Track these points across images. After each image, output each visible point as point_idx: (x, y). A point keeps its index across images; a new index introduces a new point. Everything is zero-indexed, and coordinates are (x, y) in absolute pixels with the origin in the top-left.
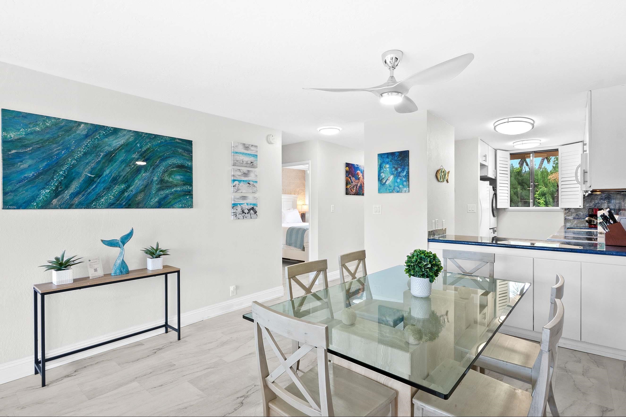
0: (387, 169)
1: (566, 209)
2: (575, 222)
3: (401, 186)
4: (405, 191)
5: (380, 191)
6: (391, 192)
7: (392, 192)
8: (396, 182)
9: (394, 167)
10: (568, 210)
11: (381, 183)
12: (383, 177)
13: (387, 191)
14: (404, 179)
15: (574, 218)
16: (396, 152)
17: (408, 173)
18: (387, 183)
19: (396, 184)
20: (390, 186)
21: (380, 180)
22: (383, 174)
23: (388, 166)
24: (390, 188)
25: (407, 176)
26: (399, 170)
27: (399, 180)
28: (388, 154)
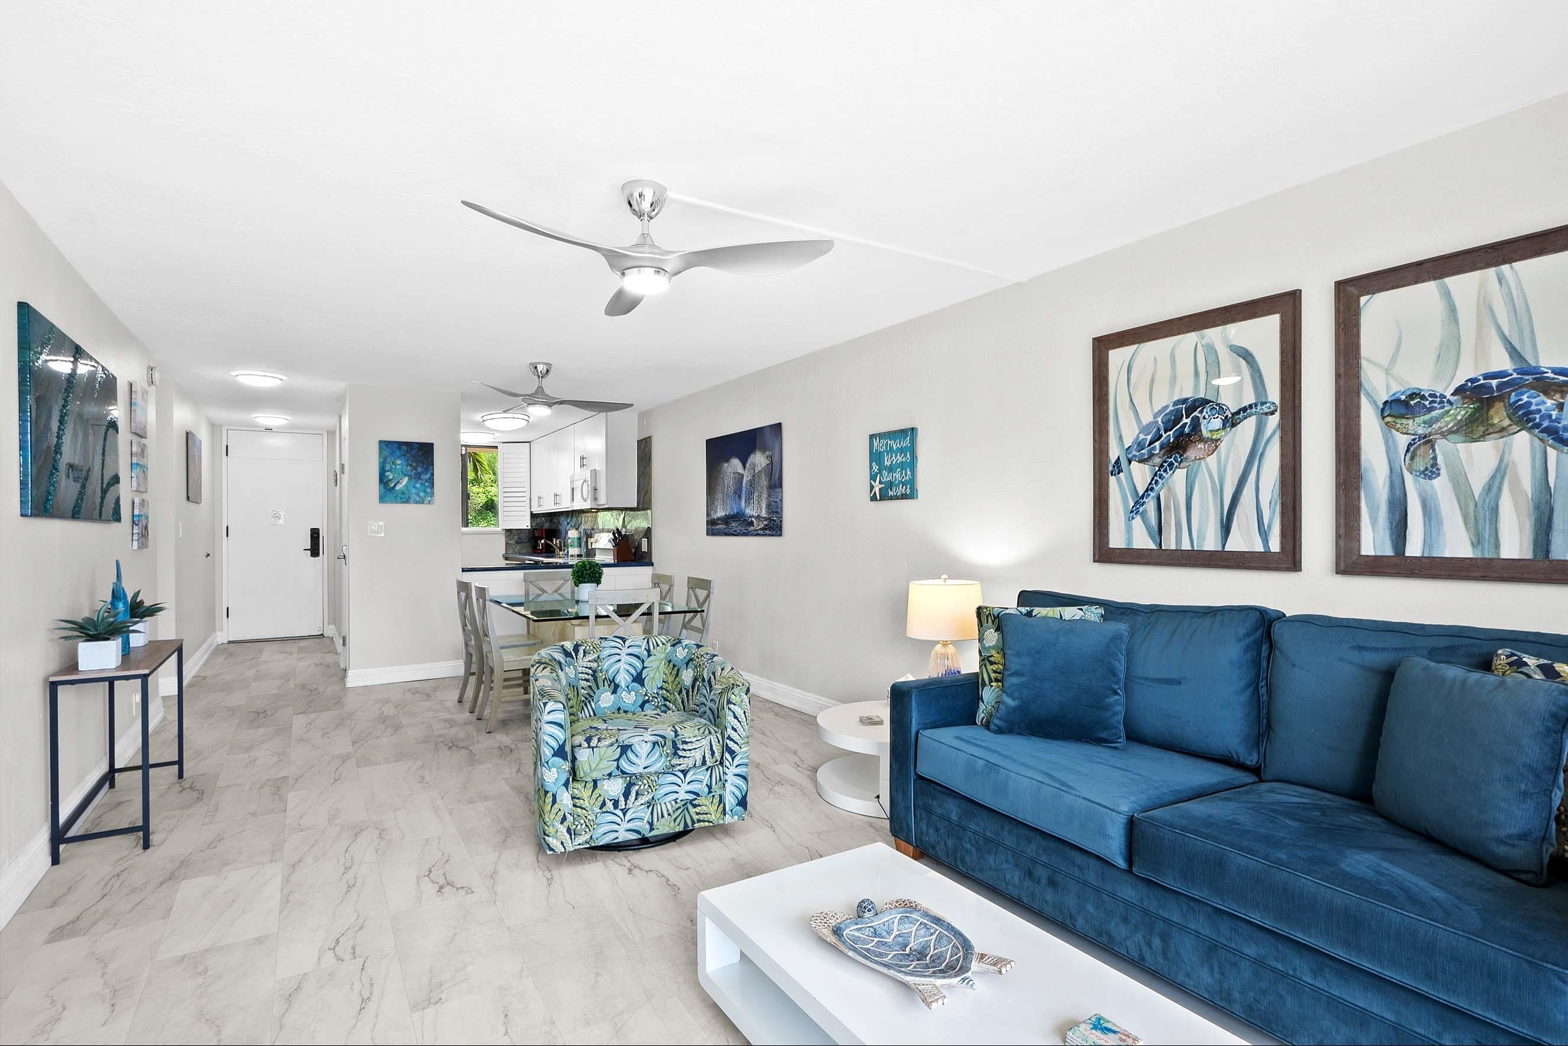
0: (398, 467)
1: (507, 531)
2: (518, 547)
3: (422, 494)
4: (429, 501)
5: (382, 499)
6: (404, 502)
7: (407, 501)
8: (414, 487)
9: (411, 465)
10: (509, 532)
11: (385, 488)
12: (391, 477)
13: (397, 500)
14: (427, 484)
15: (517, 543)
16: (413, 443)
17: (433, 474)
18: (397, 488)
19: (413, 490)
20: (403, 493)
21: (383, 480)
22: (389, 473)
23: (398, 462)
24: (402, 496)
25: (431, 481)
26: (419, 470)
27: (418, 485)
28: (400, 444)
